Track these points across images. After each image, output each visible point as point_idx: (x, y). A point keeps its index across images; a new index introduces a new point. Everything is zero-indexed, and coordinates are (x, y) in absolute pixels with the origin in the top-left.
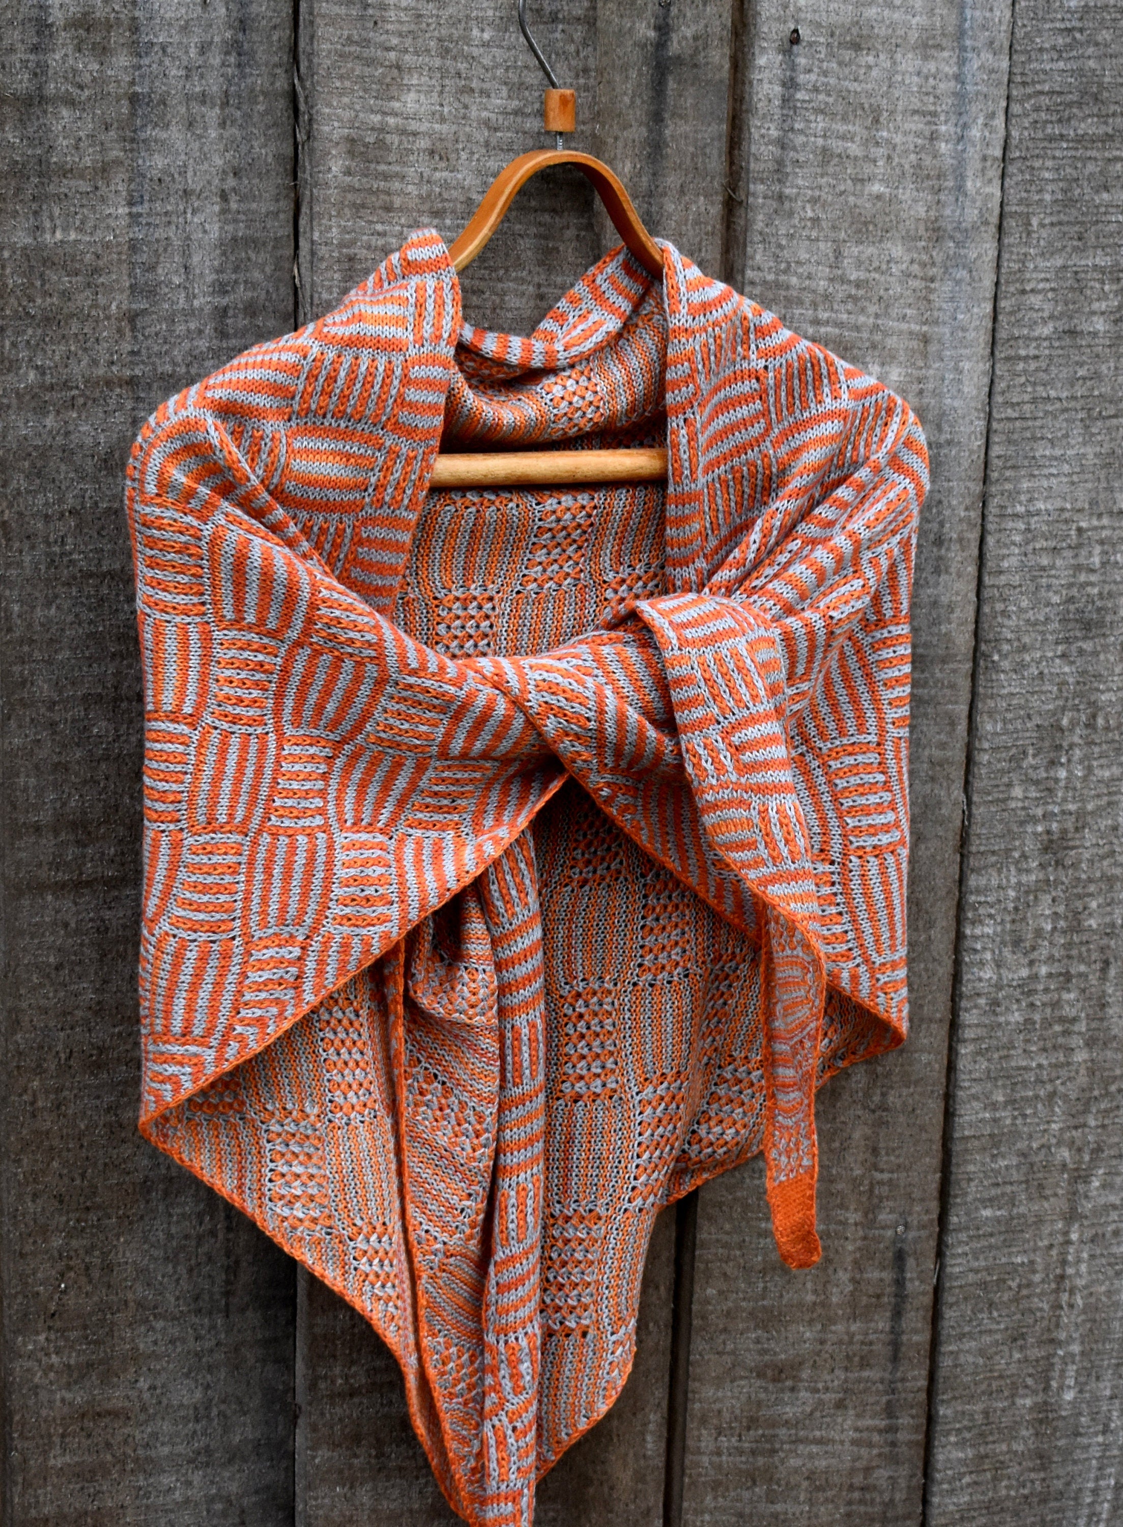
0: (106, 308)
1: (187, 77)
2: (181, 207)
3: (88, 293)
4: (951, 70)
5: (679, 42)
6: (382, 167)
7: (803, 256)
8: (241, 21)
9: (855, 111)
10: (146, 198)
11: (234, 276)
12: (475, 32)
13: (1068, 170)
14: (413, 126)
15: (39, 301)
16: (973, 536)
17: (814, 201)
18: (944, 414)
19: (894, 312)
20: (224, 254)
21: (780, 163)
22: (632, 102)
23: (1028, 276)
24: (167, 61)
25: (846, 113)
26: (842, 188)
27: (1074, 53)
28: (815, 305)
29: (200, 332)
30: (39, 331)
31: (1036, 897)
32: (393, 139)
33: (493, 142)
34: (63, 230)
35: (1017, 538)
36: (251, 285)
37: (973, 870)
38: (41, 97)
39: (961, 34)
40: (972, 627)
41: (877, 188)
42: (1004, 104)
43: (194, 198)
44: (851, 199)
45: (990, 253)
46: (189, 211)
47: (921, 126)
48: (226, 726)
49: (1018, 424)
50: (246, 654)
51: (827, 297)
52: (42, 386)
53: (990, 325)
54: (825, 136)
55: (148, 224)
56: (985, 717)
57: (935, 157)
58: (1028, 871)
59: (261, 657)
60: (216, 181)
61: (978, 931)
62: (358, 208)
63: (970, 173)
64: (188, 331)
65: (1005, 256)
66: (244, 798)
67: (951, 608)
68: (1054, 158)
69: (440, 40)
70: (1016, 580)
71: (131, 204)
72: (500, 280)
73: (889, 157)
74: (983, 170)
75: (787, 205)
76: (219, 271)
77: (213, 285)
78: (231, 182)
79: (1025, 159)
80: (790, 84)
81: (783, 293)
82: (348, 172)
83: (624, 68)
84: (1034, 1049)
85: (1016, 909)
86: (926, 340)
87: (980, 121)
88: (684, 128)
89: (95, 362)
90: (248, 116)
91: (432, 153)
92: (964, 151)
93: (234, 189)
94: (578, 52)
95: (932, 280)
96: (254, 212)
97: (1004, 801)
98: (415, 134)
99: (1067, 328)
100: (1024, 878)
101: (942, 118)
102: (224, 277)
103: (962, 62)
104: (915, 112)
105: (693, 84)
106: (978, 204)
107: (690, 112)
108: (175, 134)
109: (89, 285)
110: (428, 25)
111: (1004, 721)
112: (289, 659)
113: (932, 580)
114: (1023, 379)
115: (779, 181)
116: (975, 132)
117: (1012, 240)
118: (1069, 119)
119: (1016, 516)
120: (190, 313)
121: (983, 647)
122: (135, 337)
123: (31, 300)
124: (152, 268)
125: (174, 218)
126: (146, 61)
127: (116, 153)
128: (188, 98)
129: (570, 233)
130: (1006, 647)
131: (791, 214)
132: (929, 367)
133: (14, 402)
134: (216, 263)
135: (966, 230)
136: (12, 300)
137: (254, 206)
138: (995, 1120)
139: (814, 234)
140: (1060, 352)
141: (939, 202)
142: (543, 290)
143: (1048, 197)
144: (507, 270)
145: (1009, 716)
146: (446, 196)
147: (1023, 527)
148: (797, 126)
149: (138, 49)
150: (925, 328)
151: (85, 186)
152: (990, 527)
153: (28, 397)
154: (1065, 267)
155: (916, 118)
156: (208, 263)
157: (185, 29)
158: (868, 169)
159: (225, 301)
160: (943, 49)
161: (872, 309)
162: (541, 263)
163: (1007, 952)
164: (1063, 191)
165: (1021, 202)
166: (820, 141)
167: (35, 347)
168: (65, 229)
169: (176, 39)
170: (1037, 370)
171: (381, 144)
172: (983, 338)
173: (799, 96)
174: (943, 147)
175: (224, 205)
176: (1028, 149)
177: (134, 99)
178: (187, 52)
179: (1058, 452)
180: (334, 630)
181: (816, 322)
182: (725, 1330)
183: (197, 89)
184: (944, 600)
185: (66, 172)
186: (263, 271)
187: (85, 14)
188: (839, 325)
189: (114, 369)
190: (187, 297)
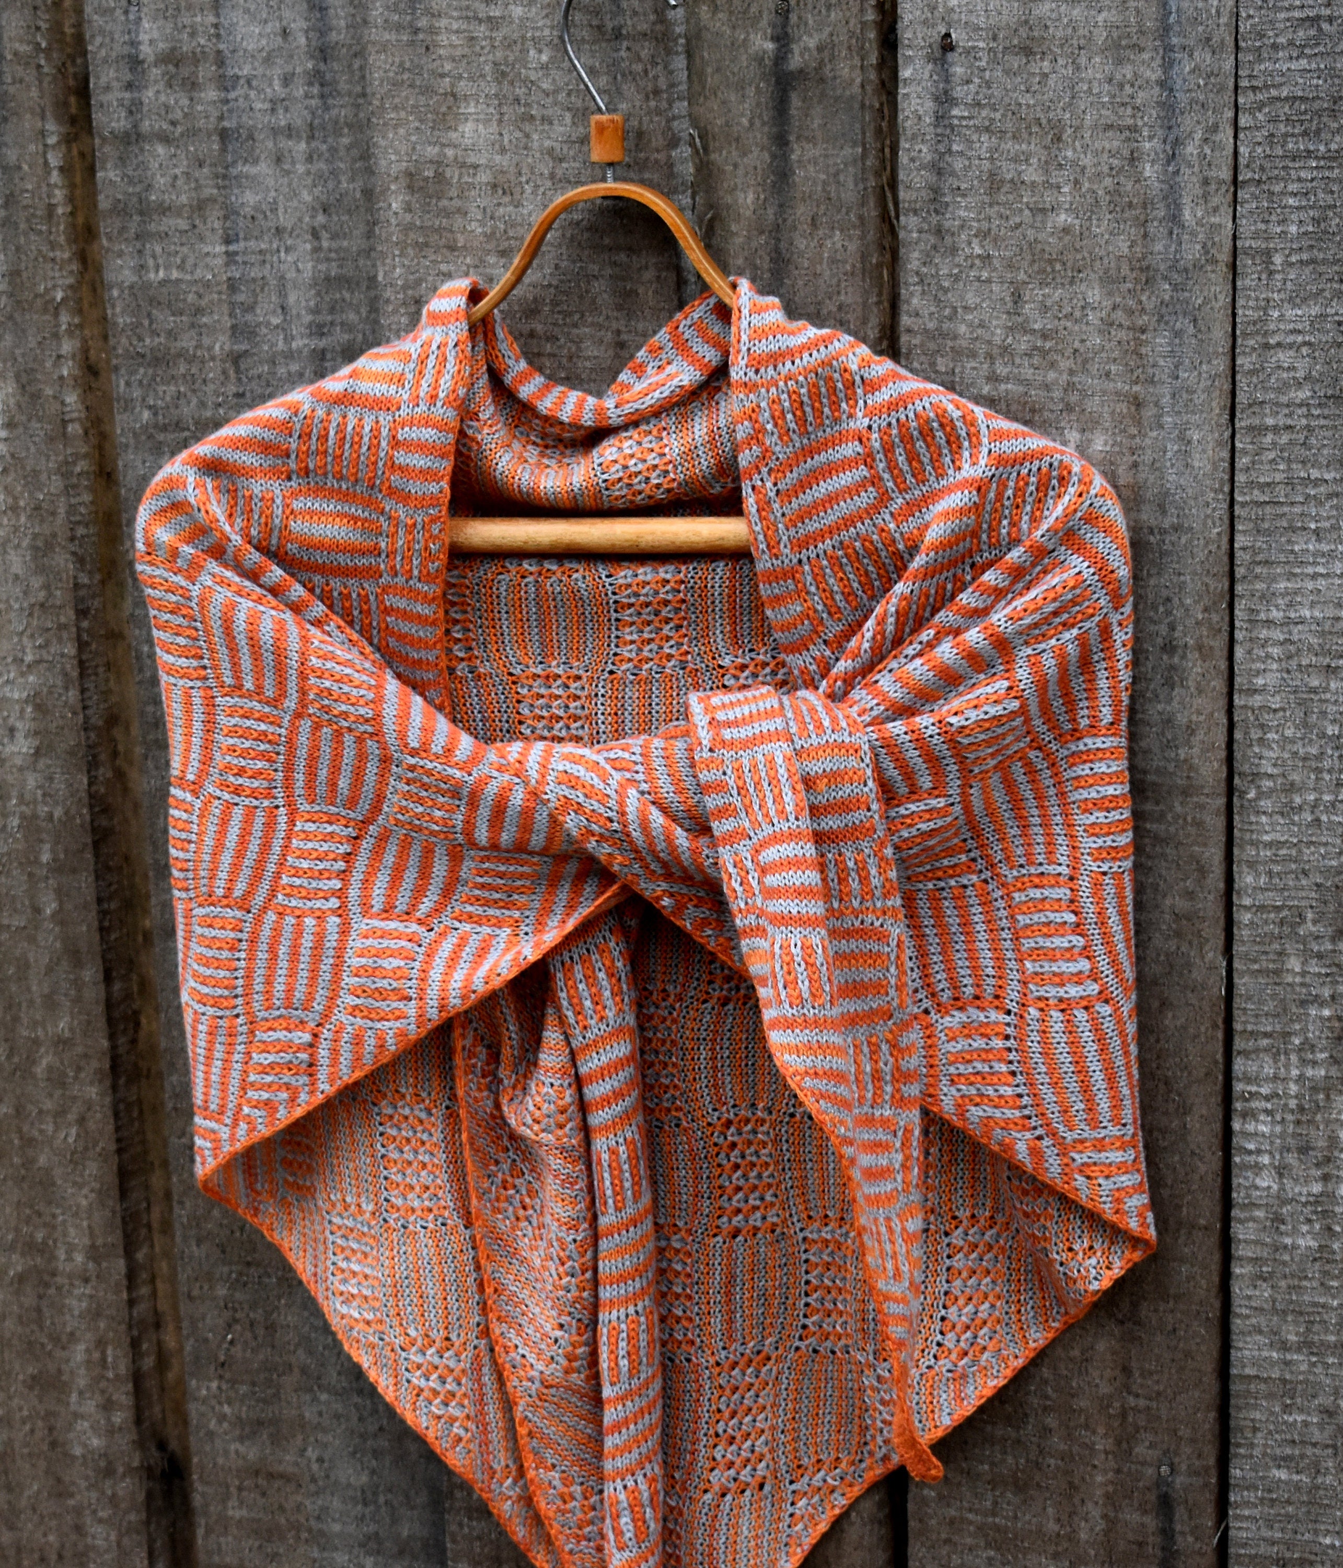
0: (210, 349)
1: (273, 110)
2: (275, 246)
3: (193, 333)
4: (1153, 74)
5: (802, 55)
6: (444, 203)
7: (971, 299)
8: (322, 51)
9: (1029, 127)
10: (241, 235)
11: (329, 318)
12: (532, 53)
13: (1321, 195)
14: (472, 159)
15: (148, 341)
16: (1219, 643)
17: (983, 235)
18: (1167, 493)
19: (1094, 368)
20: (319, 294)
21: (936, 191)
22: (752, 124)
23: (1272, 327)
24: (253, 94)
25: (1019, 130)
26: (1018, 220)
27: (1321, 49)
28: (990, 357)
29: (301, 375)
30: (150, 371)
31: (1328, 1097)
32: (452, 174)
33: (559, 172)
34: (166, 268)
35: (1275, 651)
36: (347, 327)
37: (1239, 1053)
38: (139, 135)
39: (1165, 30)
40: (1223, 754)
41: (1063, 218)
42: (1230, 114)
43: (286, 236)
44: (1030, 233)
45: (1221, 297)
46: (282, 250)
47: (1116, 144)
48: (227, 796)
49: (1268, 509)
50: (248, 723)
51: (1005, 350)
52: (156, 426)
53: (1227, 387)
54: (991, 158)
55: (245, 263)
56: (1245, 869)
57: (1138, 181)
58: (1314, 1063)
59: (263, 727)
60: (307, 219)
61: (1250, 1127)
62: (421, 247)
63: (1186, 200)
64: (289, 373)
65: (1240, 302)
66: (246, 873)
67: (1191, 730)
68: (1299, 180)
69: (495, 64)
70: (1276, 702)
71: (227, 241)
72: (575, 325)
73: (1076, 182)
74: (1205, 196)
75: (948, 240)
76: (316, 311)
77: (310, 326)
78: (321, 219)
79: (1259, 182)
80: (944, 99)
81: (950, 343)
82: (408, 209)
83: (740, 87)
84: (1335, 1284)
85: (1301, 1109)
86: (1138, 403)
87: (1198, 135)
88: (812, 152)
89: (202, 404)
90: (333, 150)
91: (495, 186)
92: (1177, 172)
93: (324, 227)
94: (646, 72)
95: (1143, 332)
96: (346, 250)
97: (1277, 972)
98: (476, 167)
99: (1330, 392)
100: (1310, 1072)
101: (1145, 134)
102: (319, 319)
103: (1168, 65)
104: (1109, 127)
105: (820, 102)
106: (1201, 237)
107: (819, 134)
108: (263, 168)
109: (193, 325)
110: (482, 48)
111: (1270, 873)
112: (293, 730)
113: (1163, 693)
114: (1271, 455)
115: (937, 212)
116: (1191, 149)
117: (1248, 282)
118: (1318, 132)
119: (1269, 623)
120: (289, 355)
121: (1237, 781)
122: (239, 379)
123: (141, 339)
124: (251, 308)
125: (268, 257)
126: (232, 95)
127: (210, 191)
128: (275, 132)
129: (649, 275)
130: (1267, 784)
131: (954, 251)
132: (1145, 436)
133: (132, 441)
134: (312, 303)
135: (1186, 270)
136: (124, 340)
137: (345, 243)
138: (1287, 1363)
139: (985, 275)
140: (1322, 422)
141: (1145, 236)
142: (624, 337)
143: (1293, 229)
144: (583, 316)
145: (1277, 868)
146: (511, 233)
147: (1282, 638)
148: (955, 147)
149: (225, 83)
150: (1136, 388)
151: (183, 224)
152: (1239, 635)
153: (143, 438)
154: (1323, 316)
155: (1110, 134)
156: (303, 304)
157: (268, 60)
158: (1048, 198)
159: (322, 343)
160: (1142, 50)
161: (1065, 364)
162: (619, 308)
163: (1291, 1159)
164: (1316, 221)
165: (1256, 236)
166: (986, 165)
167: (149, 386)
168: (167, 268)
169: (260, 71)
170: (1291, 442)
171: (439, 177)
172: (1218, 404)
173: (955, 112)
174: (1148, 171)
175: (316, 244)
176: (1262, 169)
177: (224, 135)
178: (270, 85)
179: (1325, 547)
180: (326, 702)
181: (993, 378)
182: (948, 1541)
183: (283, 123)
184: (1181, 719)
185: (164, 210)
186: (358, 313)
187: (173, 49)
188: (1026, 383)
189: (221, 411)
190: (285, 339)
